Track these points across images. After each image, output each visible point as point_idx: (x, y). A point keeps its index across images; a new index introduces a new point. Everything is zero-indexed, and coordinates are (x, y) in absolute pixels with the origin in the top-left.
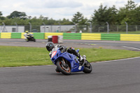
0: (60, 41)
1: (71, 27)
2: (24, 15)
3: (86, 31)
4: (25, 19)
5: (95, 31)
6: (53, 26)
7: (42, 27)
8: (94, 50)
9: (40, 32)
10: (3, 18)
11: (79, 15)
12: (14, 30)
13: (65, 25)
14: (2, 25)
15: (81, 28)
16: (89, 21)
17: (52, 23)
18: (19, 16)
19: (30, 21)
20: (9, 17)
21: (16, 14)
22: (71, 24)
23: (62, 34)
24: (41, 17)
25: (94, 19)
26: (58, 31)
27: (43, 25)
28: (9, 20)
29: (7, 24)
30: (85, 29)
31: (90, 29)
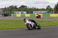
0: (41, 17)
1: (46, 11)
2: (26, 7)
3: (52, 13)
5: (55, 13)
6: (38, 11)
7: (34, 12)
8: (55, 21)
9: (33, 14)
10: (17, 8)
11: (49, 6)
12: (22, 13)
13: (43, 10)
14: (17, 11)
15: (50, 12)
16: (53, 9)
17: (38, 10)
18: (24, 7)
19: (29, 9)
20: (20, 8)
22: (46, 10)
24: (33, 7)
25: (55, 8)
26: (40, 13)
27: (34, 11)
28: (20, 9)
29: (19, 11)
30: (51, 12)
31: (54, 12)
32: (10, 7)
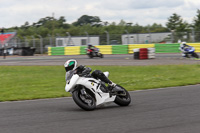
1: (166, 35)
2: (98, 20)
3: (188, 41)
4: (98, 26)
6: (140, 35)
7: (124, 37)
9: (121, 43)
10: (67, 26)
11: (175, 17)
12: (83, 42)
13: (157, 32)
14: (67, 36)
15: (180, 36)
16: (191, 26)
17: (137, 30)
18: (90, 22)
19: (107, 29)
20: (76, 24)
21: (86, 19)
22: (166, 31)
23: (153, 45)
24: (122, 22)
25: (197, 22)
26: (147, 42)
27: (125, 33)
28: (76, 28)
29: (74, 34)
30: (185, 37)
31: (192, 37)
32: (44, 22)
